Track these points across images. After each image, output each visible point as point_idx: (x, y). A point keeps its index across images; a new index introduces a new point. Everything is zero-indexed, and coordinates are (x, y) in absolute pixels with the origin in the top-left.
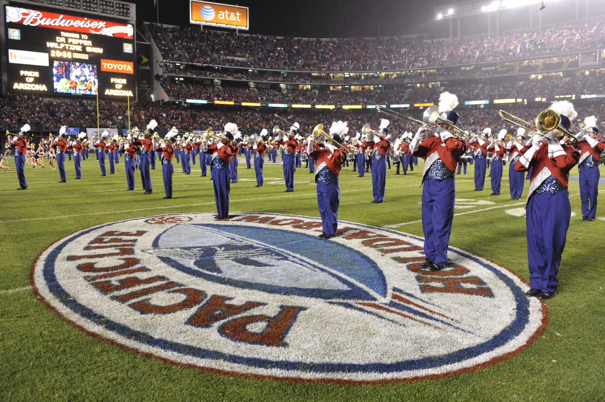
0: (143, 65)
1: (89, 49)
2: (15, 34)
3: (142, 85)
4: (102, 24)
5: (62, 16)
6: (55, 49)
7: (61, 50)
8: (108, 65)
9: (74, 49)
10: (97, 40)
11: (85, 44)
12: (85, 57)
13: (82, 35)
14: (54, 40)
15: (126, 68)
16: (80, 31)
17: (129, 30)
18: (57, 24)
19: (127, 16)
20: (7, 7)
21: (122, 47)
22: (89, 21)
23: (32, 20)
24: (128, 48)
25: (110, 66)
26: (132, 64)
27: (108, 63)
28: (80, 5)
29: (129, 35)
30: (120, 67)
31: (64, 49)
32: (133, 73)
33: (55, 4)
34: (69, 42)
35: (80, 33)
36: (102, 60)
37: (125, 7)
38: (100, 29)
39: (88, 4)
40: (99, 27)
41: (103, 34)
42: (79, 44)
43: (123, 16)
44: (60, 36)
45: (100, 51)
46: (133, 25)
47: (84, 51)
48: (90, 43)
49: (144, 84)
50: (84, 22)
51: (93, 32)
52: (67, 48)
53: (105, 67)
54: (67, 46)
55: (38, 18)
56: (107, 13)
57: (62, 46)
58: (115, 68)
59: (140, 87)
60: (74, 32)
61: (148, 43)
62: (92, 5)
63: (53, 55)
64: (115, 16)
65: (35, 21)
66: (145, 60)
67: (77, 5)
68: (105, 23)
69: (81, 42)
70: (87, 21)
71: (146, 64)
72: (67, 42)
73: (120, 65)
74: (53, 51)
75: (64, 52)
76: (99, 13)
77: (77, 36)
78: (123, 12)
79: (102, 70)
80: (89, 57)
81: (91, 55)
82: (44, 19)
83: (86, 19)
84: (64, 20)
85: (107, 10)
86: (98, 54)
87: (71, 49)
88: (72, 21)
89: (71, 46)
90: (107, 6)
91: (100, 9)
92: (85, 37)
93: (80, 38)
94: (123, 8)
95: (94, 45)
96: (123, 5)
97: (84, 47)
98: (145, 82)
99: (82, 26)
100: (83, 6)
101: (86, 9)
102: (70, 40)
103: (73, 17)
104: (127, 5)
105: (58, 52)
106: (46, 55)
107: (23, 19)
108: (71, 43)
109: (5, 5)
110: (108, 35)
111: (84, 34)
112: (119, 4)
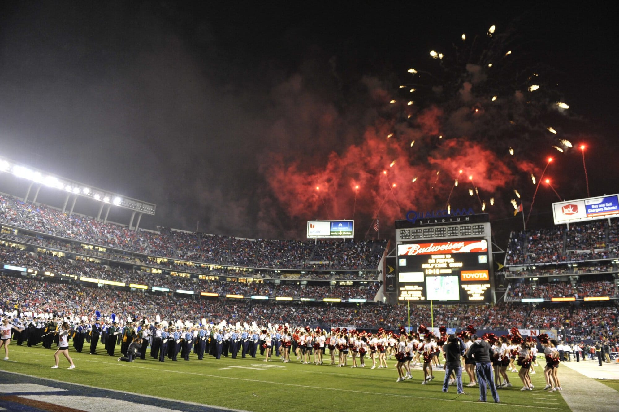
0: (499, 271)
1: (451, 265)
2: (403, 263)
3: (500, 289)
4: (461, 244)
5: (432, 244)
6: (428, 269)
7: (432, 269)
8: (466, 275)
9: (441, 267)
10: (458, 257)
11: (448, 262)
12: (449, 271)
13: (447, 255)
14: (426, 262)
15: (482, 275)
16: (444, 253)
17: (482, 245)
18: (429, 251)
19: (482, 234)
20: (399, 246)
21: (477, 260)
22: (452, 244)
23: (413, 251)
24: (483, 259)
25: (468, 276)
26: (487, 271)
27: (466, 273)
28: (446, 234)
29: (483, 249)
30: (477, 276)
31: (434, 268)
32: (488, 279)
33: (429, 237)
34: (437, 262)
35: (445, 254)
36: (462, 272)
37: (480, 227)
38: (460, 248)
39: (451, 232)
40: (458, 247)
41: (462, 252)
42: (444, 263)
43: (479, 234)
44: (431, 258)
45: (460, 265)
46: (487, 240)
47: (448, 267)
48: (452, 260)
49: (501, 287)
50: (448, 245)
51: (454, 252)
52: (436, 267)
53: (464, 277)
54: (436, 265)
55: (417, 249)
56: (466, 235)
57: (432, 266)
58: (473, 277)
59: (498, 290)
60: (441, 254)
61: (503, 252)
62: (454, 232)
63: (427, 273)
64: (473, 236)
65: (415, 251)
66: (501, 267)
67: (443, 234)
68: (463, 243)
69: (446, 260)
70: (450, 244)
71: (502, 270)
72: (436, 263)
73: (477, 274)
74: (427, 271)
75: (434, 270)
76: (460, 236)
77: (443, 256)
78: (479, 232)
79: (462, 280)
80: (452, 271)
81: (453, 269)
82: (421, 249)
83: (449, 243)
84: (434, 247)
85: (466, 233)
86: (459, 267)
87: (438, 267)
88: (439, 246)
89: (438, 264)
90: (465, 229)
91: (461, 233)
92: (449, 256)
93: (445, 258)
94: (479, 228)
95: (456, 261)
96: (479, 226)
97: (448, 264)
98: (502, 285)
99: (446, 249)
100: (448, 234)
101: (451, 236)
102: (438, 261)
103: (441, 244)
104: (482, 225)
105: (430, 270)
106: (422, 274)
107: (408, 252)
108: (439, 263)
109: (398, 245)
110: (466, 252)
111: (448, 254)
112: (475, 226)
